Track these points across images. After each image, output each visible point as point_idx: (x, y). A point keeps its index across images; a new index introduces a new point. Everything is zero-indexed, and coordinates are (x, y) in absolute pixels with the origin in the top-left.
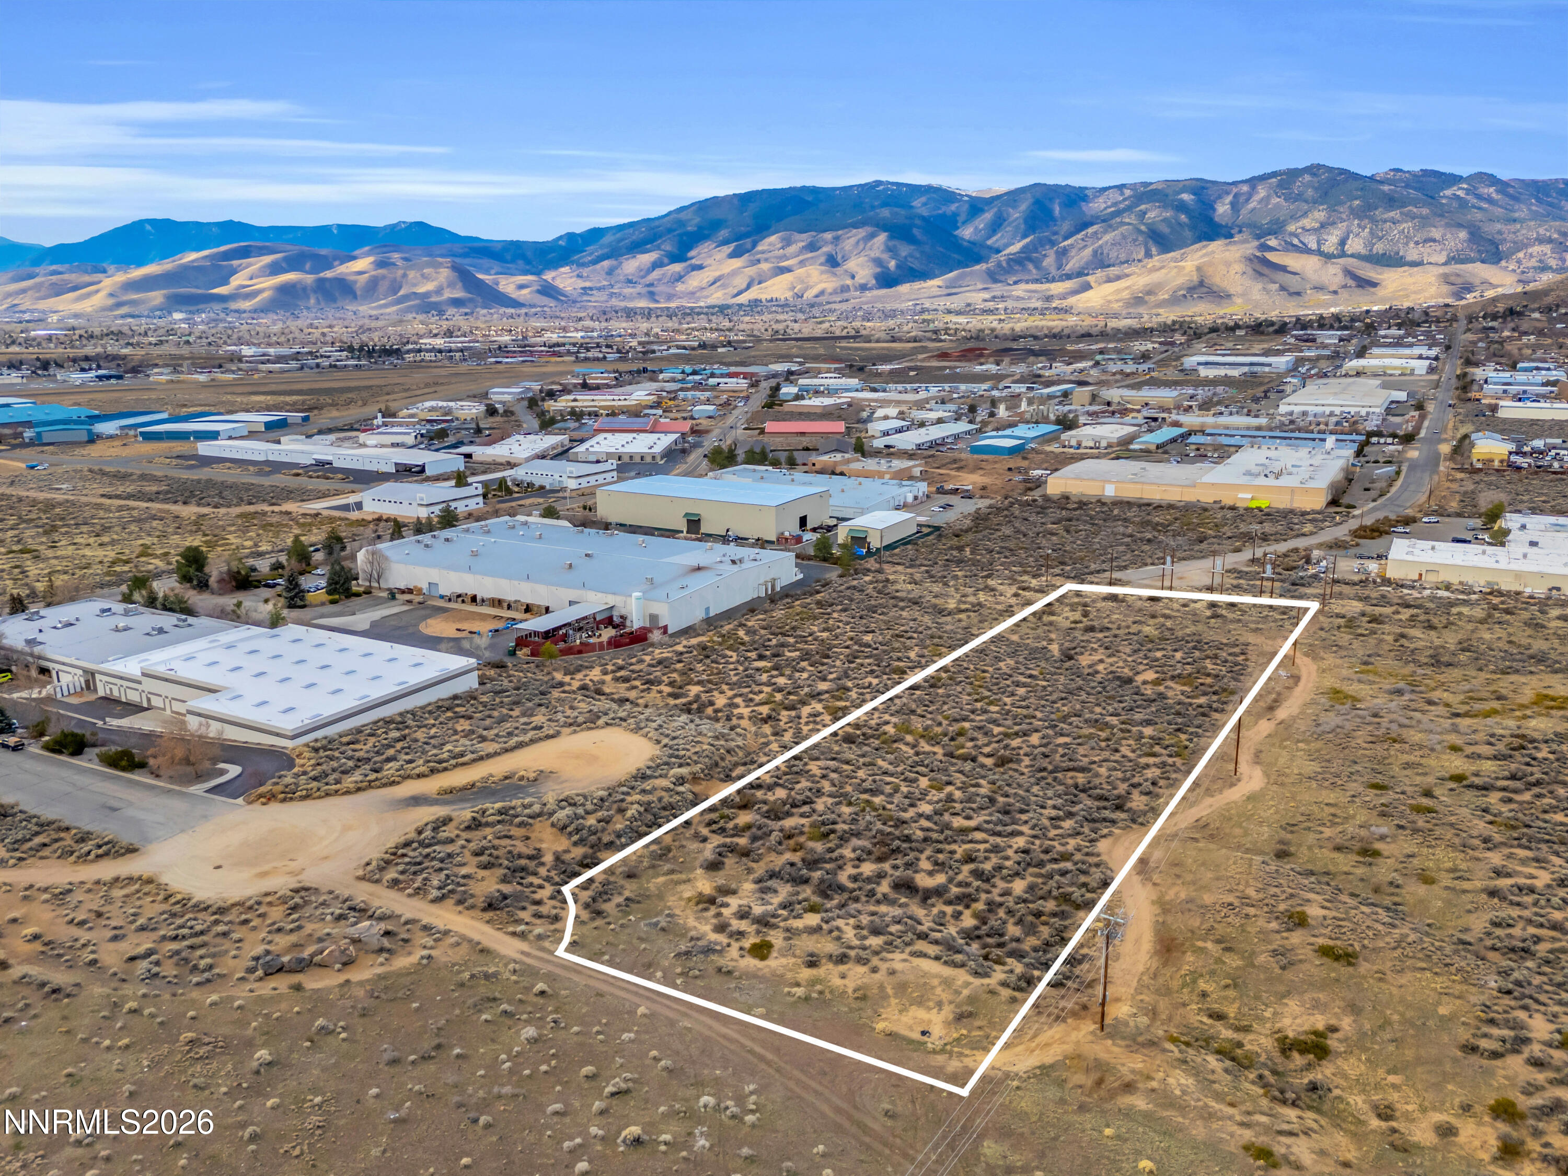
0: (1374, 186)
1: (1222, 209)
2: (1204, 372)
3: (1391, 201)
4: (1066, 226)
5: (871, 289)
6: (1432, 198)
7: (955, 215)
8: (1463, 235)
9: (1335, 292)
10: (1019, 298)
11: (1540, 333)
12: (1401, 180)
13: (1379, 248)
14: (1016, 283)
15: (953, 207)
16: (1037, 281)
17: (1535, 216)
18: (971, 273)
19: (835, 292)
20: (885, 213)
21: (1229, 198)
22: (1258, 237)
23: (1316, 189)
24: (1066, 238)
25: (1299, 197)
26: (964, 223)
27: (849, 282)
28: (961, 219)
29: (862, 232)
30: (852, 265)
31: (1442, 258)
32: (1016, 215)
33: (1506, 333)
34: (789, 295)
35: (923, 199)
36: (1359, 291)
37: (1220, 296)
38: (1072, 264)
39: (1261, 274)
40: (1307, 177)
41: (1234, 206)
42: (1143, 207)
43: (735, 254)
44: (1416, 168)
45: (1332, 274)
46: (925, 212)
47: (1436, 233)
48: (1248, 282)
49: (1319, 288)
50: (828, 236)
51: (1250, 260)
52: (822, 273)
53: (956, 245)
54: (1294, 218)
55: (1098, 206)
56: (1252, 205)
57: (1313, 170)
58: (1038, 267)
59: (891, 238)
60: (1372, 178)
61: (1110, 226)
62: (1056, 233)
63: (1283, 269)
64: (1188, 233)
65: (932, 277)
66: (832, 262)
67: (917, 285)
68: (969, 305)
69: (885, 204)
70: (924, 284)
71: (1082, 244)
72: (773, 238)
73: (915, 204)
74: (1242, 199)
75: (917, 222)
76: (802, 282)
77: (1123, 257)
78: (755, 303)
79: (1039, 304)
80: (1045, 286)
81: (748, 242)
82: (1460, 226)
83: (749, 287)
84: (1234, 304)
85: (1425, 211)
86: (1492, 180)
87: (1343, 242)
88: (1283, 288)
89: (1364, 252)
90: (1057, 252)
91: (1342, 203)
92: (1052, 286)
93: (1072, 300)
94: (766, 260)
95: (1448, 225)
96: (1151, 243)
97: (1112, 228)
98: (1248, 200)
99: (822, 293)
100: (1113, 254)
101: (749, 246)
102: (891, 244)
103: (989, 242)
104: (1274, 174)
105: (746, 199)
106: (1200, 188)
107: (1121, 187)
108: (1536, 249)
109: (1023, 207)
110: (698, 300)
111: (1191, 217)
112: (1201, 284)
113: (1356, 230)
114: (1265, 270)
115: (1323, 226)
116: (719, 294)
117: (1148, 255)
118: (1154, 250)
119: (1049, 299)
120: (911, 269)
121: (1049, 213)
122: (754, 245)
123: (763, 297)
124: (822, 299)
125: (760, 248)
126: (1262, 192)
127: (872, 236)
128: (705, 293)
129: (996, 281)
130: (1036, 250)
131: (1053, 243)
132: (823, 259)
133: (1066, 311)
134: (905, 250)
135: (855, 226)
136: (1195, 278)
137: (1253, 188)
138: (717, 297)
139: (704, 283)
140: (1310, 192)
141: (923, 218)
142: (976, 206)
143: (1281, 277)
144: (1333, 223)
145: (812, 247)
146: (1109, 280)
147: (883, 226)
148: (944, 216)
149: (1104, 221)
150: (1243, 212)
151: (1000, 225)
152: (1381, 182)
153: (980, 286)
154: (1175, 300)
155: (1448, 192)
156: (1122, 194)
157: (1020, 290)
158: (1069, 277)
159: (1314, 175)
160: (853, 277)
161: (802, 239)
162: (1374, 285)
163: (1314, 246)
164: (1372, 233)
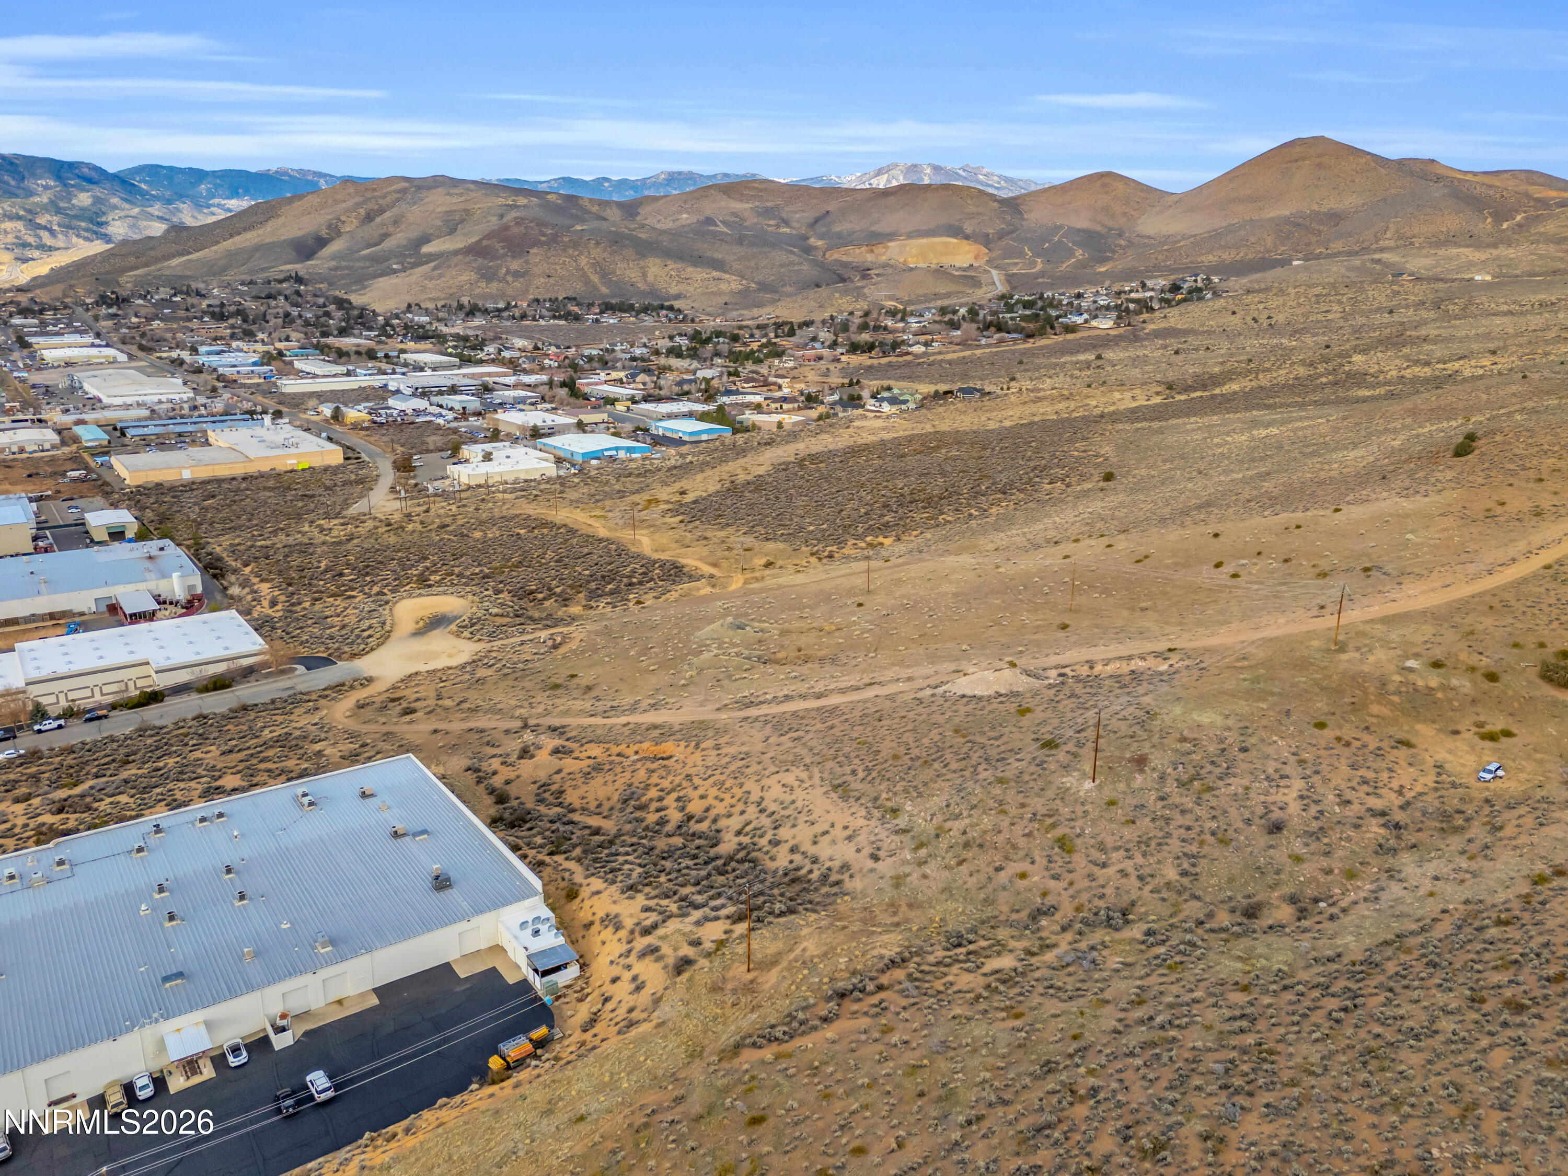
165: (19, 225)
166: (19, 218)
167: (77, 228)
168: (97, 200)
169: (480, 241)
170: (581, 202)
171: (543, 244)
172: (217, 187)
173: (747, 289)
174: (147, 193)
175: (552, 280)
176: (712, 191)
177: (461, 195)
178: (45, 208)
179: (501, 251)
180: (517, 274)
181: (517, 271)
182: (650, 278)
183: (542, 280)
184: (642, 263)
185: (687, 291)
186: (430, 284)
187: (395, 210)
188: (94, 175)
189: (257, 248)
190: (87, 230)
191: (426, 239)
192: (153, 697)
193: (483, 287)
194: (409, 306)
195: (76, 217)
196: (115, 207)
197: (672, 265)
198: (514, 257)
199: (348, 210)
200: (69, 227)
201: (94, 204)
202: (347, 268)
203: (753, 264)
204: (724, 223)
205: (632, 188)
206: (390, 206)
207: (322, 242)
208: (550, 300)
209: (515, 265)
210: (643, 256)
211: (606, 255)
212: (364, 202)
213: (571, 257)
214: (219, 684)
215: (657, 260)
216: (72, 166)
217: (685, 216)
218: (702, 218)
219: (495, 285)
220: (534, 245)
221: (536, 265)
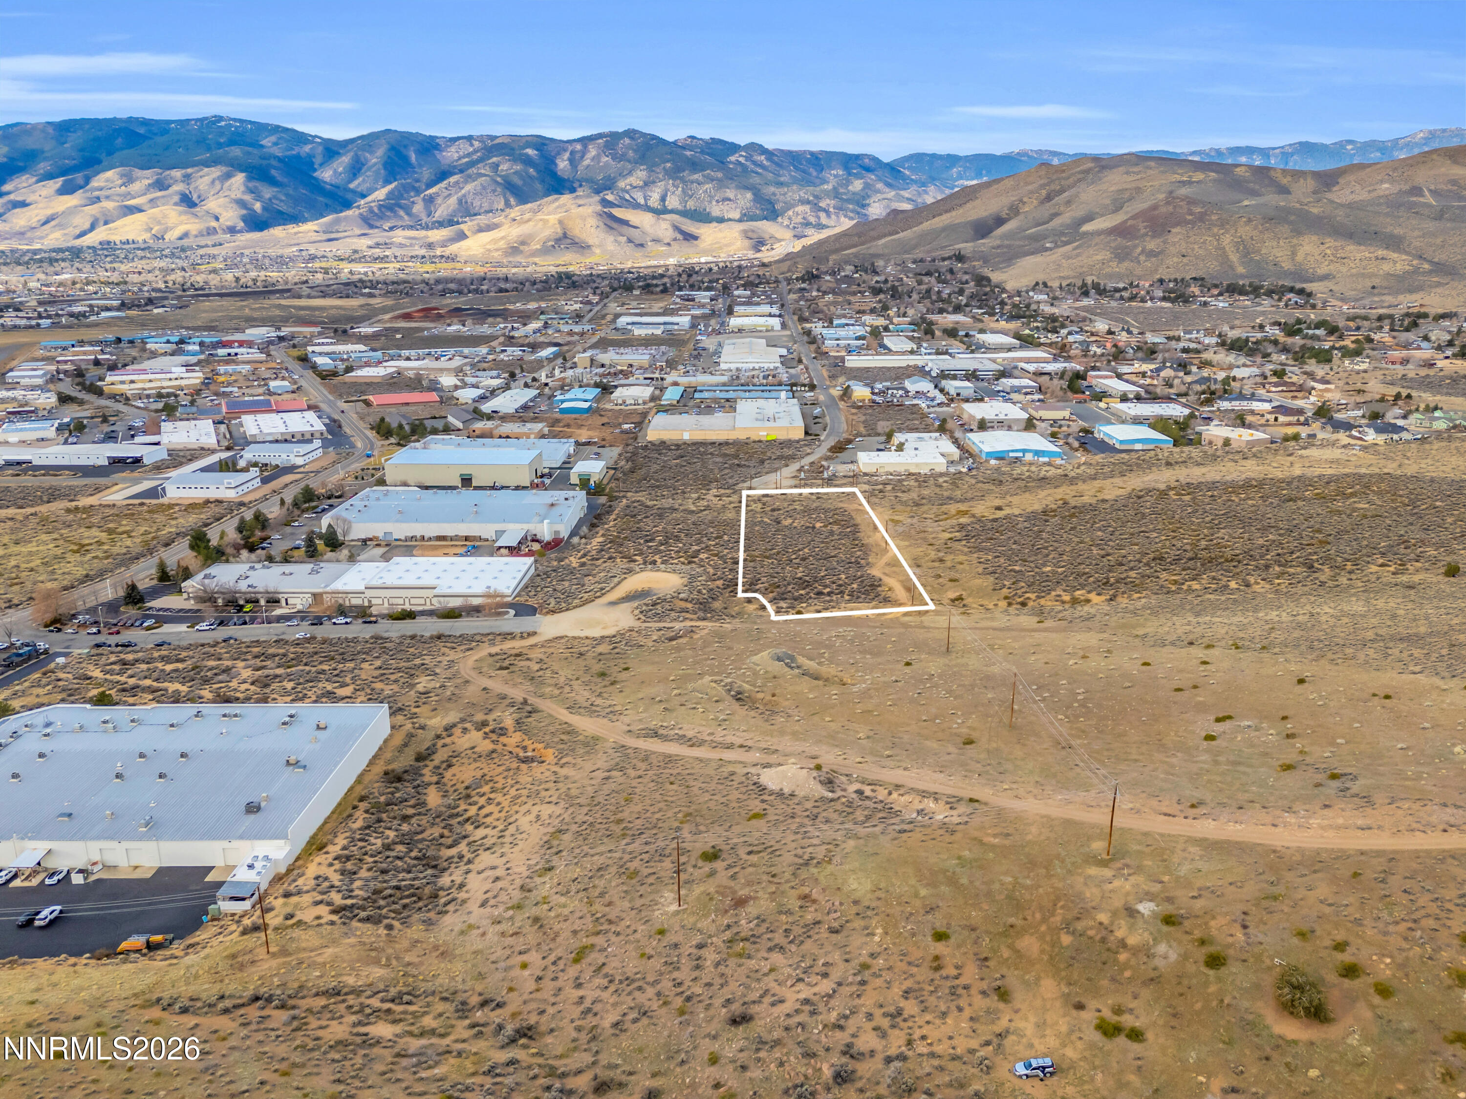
0: (679, 151)
1: (562, 164)
2: (638, 332)
3: (695, 166)
4: (426, 174)
5: (240, 232)
6: (722, 164)
7: (311, 156)
8: (749, 195)
9: (669, 244)
10: (401, 246)
11: (833, 292)
12: (697, 146)
13: (691, 204)
14: (391, 229)
15: (307, 148)
16: (411, 227)
17: (795, 181)
18: (346, 217)
19: (200, 234)
20: (236, 151)
21: (567, 155)
22: (597, 192)
23: (635, 151)
24: (429, 186)
25: (622, 158)
26: (321, 165)
27: (214, 224)
28: (318, 160)
29: (216, 172)
30: (213, 204)
31: (736, 215)
32: (375, 158)
33: (815, 294)
34: (147, 236)
35: (273, 138)
36: (686, 243)
37: (582, 247)
38: (442, 211)
39: (612, 228)
40: (627, 141)
41: (571, 160)
42: (494, 159)
43: (67, 190)
44: (707, 137)
45: (663, 228)
46: (277, 152)
47: (730, 194)
48: (602, 235)
49: (656, 241)
50: (177, 173)
51: (600, 215)
52: (181, 213)
53: (317, 187)
54: (622, 175)
55: (451, 155)
56: (586, 162)
57: (630, 133)
58: (409, 214)
59: (250, 178)
60: (675, 143)
61: (469, 176)
62: (417, 181)
63: (625, 223)
64: (538, 186)
65: (305, 220)
66: (188, 202)
67: (292, 229)
68: (355, 252)
69: (232, 143)
70: (296, 229)
71: (447, 193)
72: (110, 174)
73: (264, 142)
74: (578, 156)
75: (274, 163)
76: (159, 223)
77: (486, 206)
78: (107, 245)
79: (423, 252)
80: (423, 233)
81: (79, 177)
82: (747, 188)
83: (92, 228)
84: (594, 254)
85: (720, 175)
86: (763, 150)
87: (663, 199)
88: (630, 241)
89: (680, 207)
90: (424, 200)
91: (657, 165)
92: (430, 233)
93: (453, 248)
94: (107, 197)
95: (738, 187)
96: (508, 194)
97: (470, 178)
98: (582, 157)
99: (186, 235)
100: (477, 203)
101: (81, 181)
102: (251, 185)
103: (352, 186)
104: (600, 136)
105: (65, 128)
106: (541, 143)
107: (470, 138)
108: (800, 209)
109: (380, 152)
110: (31, 241)
111: (538, 171)
112: (565, 236)
113: (672, 189)
114: (615, 225)
115: (646, 184)
116: (57, 234)
117: (508, 205)
118: (512, 201)
119: (430, 246)
120: (280, 213)
121: (406, 159)
122: (87, 180)
123: (116, 238)
124: (185, 242)
125: (95, 183)
126: (592, 152)
127: (228, 176)
128: (38, 233)
129: (372, 227)
130: (401, 197)
131: (418, 192)
132: (176, 198)
133: (451, 259)
134: (268, 192)
135: (207, 164)
136: (559, 231)
137: (585, 147)
138: (54, 238)
139: (34, 222)
140: (631, 153)
141: (280, 160)
142: (332, 149)
143: (625, 229)
144: (654, 182)
145: (160, 185)
146: (480, 230)
147: (237, 166)
148: (298, 157)
149: (461, 171)
150: (580, 168)
151: (360, 169)
152: (683, 148)
153: (359, 232)
154: (546, 250)
155: (733, 158)
156: (472, 145)
157: (399, 236)
158: (441, 224)
159: (632, 138)
160: (217, 219)
161: (145, 178)
162: (696, 238)
163: (642, 202)
164: (683, 191)
165: (807, 208)
166: (808, 202)
167: (846, 210)
168: (867, 186)
169: (1126, 221)
170: (1272, 173)
171: (1188, 222)
172: (966, 168)
173: (1416, 271)
174: (909, 178)
175: (1185, 260)
176: (1435, 156)
177: (1138, 173)
178: (827, 194)
179: (1143, 231)
180: (1151, 254)
181: (1152, 251)
182: (1300, 257)
183: (1175, 259)
184: (1295, 241)
185: (1339, 272)
186: (1064, 263)
187: (1073, 191)
188: (872, 164)
189: (944, 229)
190: (852, 211)
191: (1089, 218)
192: (410, 615)
193: (1115, 267)
194: (1037, 284)
195: (848, 201)
196: (878, 191)
197: (1330, 242)
198: (1153, 237)
199: (1032, 192)
200: (841, 209)
201: (863, 189)
202: (1009, 247)
203: (1439, 241)
204: (1434, 193)
205: (1380, 150)
206: (1070, 187)
207: (1000, 221)
208: (1175, 280)
209: (1152, 245)
210: (1298, 233)
211: (1255, 233)
212: (1048, 184)
213: (1214, 235)
214: (451, 614)
215: (1314, 238)
216: (858, 157)
217: (1386, 186)
218: (1406, 187)
219: (1126, 264)
220: (1177, 224)
221: (1174, 244)
